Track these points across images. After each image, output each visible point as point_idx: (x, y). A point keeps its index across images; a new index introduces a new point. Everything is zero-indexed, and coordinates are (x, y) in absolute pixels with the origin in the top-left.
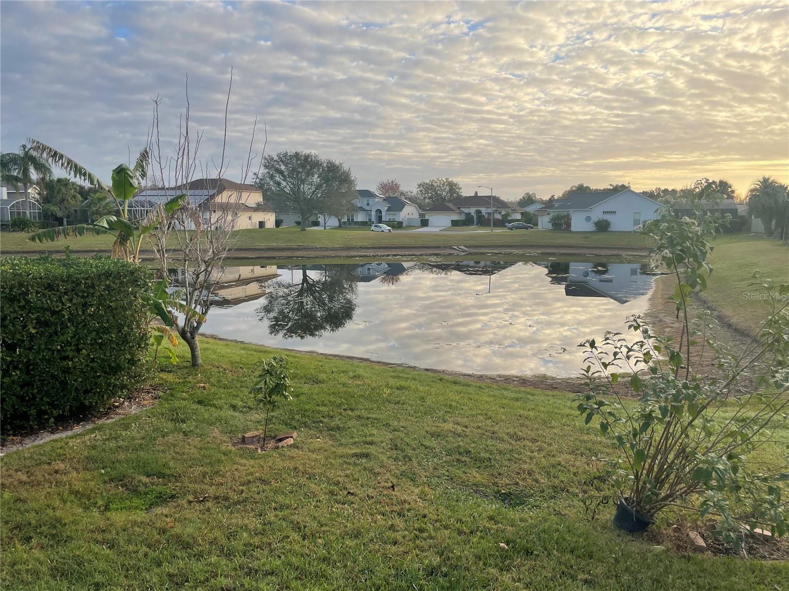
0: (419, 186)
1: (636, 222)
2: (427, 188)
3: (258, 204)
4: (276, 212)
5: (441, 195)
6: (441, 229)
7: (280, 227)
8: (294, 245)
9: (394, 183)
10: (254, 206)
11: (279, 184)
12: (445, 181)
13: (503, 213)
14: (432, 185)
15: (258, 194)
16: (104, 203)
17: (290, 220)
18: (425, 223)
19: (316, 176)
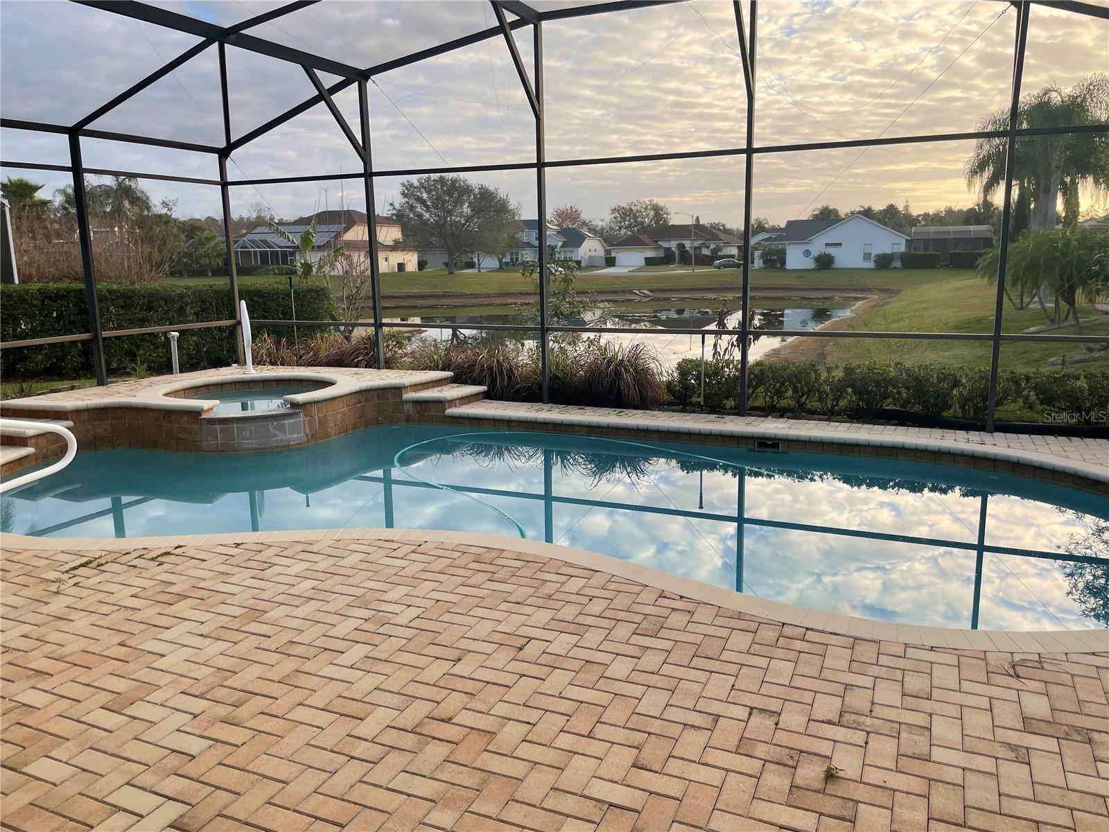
0: (614, 211)
1: (867, 257)
2: (625, 214)
3: (396, 242)
4: (419, 252)
5: (642, 223)
6: (630, 269)
7: (424, 270)
8: (439, 291)
9: (574, 210)
10: (391, 243)
11: (420, 216)
12: (648, 203)
13: (712, 246)
14: (631, 210)
15: (396, 229)
16: (212, 244)
17: (437, 260)
18: (610, 262)
19: (467, 204)
